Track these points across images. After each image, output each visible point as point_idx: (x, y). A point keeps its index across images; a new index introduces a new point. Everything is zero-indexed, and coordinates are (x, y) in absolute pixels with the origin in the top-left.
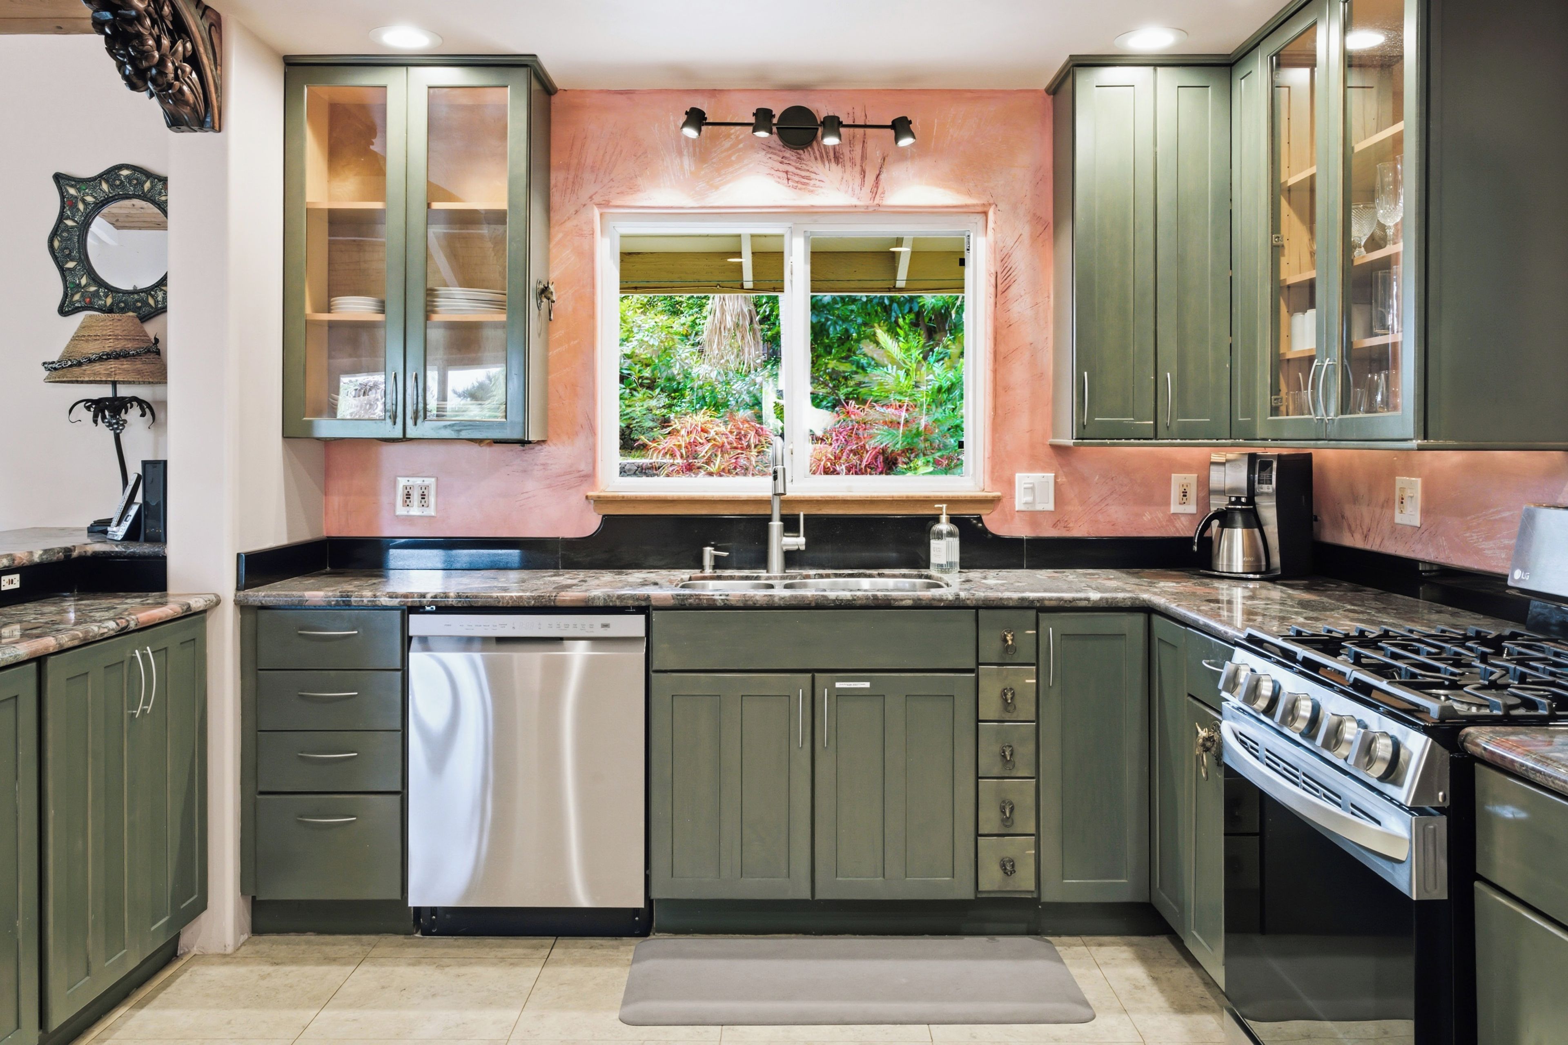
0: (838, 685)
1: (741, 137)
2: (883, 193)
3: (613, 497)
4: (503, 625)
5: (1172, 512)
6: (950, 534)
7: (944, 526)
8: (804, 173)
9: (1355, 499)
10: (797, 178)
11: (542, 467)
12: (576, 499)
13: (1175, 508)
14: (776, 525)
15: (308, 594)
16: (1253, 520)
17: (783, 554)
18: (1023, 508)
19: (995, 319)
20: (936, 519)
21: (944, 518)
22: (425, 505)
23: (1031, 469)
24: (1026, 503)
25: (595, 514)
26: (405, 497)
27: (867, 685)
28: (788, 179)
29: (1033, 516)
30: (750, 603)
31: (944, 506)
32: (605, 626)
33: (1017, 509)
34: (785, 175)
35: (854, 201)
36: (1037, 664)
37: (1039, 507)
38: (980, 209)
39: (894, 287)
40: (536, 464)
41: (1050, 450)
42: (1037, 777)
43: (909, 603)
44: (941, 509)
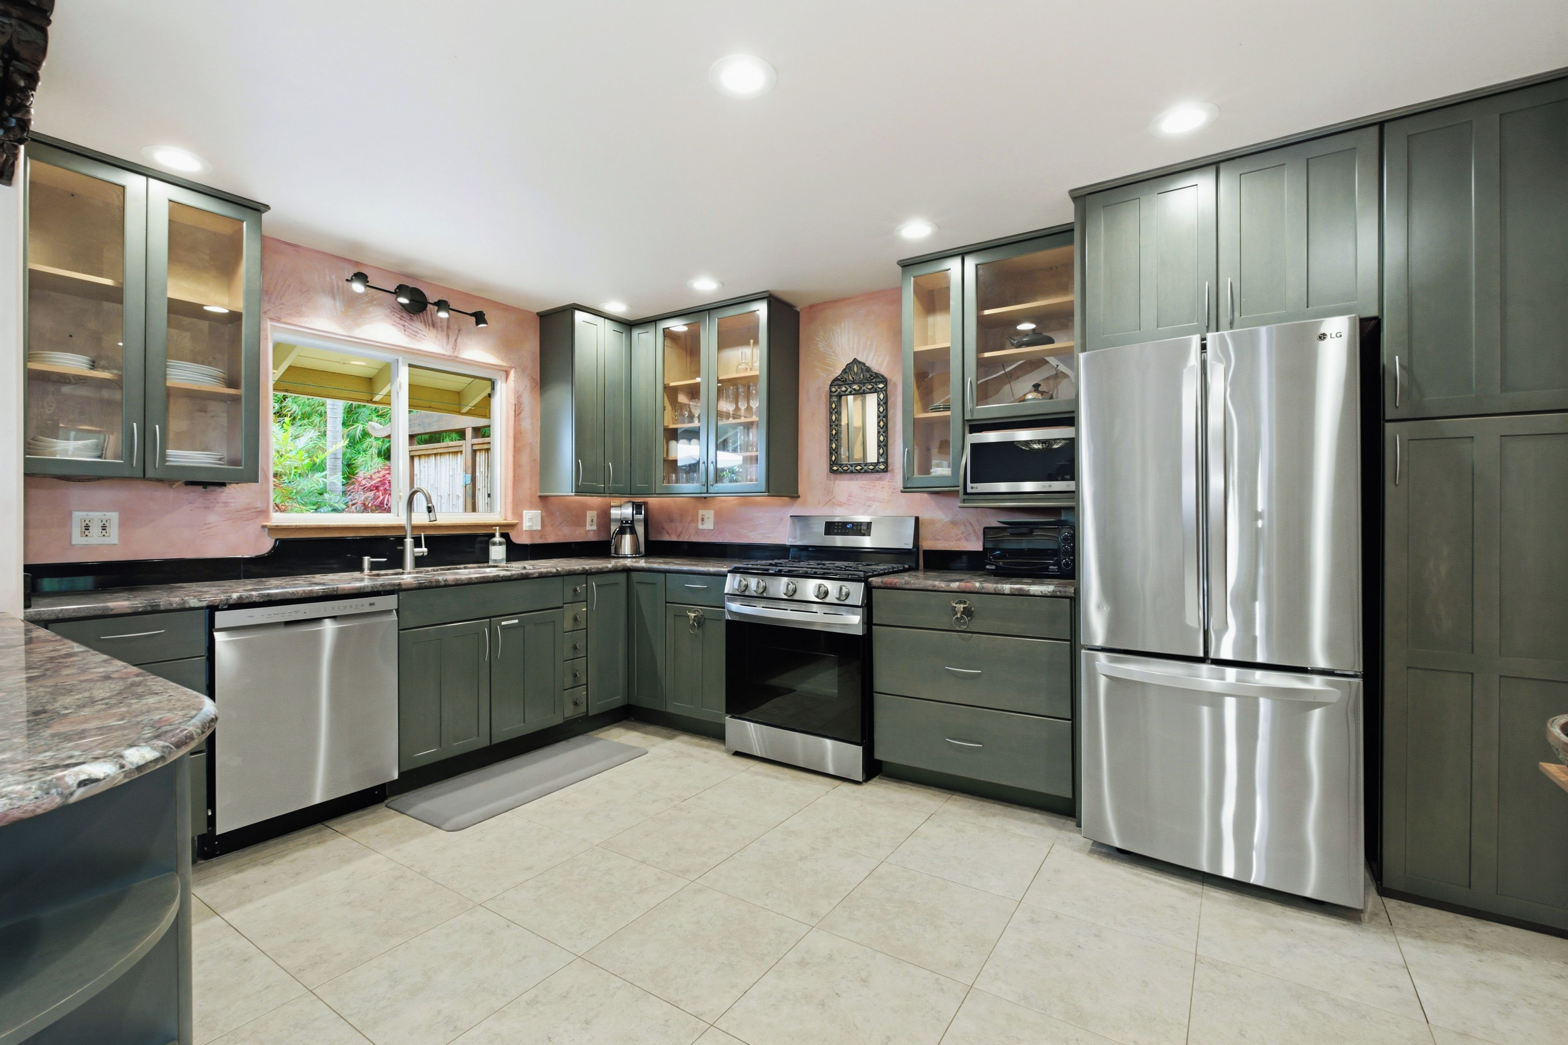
0: (503, 623)
1: (375, 297)
2: (459, 350)
3: (288, 526)
4: (297, 612)
5: (587, 529)
6: (500, 544)
7: (498, 539)
8: (416, 330)
9: (671, 520)
10: (411, 331)
11: (223, 504)
12: (253, 528)
13: (588, 528)
14: (409, 541)
15: (111, 605)
16: (633, 532)
17: (414, 559)
18: (527, 529)
19: (515, 429)
20: (493, 535)
21: (497, 534)
22: (106, 535)
23: (531, 508)
24: (529, 526)
25: (269, 538)
26: (84, 528)
27: (517, 621)
28: (405, 330)
29: (531, 532)
30: (459, 582)
31: (498, 528)
32: (372, 604)
33: (524, 529)
34: (403, 327)
35: (443, 352)
36: (586, 601)
37: (535, 528)
38: (506, 369)
39: (371, 400)
40: (218, 503)
41: (538, 499)
42: (587, 656)
43: (536, 575)
44: (496, 530)
